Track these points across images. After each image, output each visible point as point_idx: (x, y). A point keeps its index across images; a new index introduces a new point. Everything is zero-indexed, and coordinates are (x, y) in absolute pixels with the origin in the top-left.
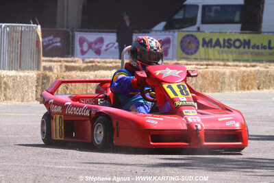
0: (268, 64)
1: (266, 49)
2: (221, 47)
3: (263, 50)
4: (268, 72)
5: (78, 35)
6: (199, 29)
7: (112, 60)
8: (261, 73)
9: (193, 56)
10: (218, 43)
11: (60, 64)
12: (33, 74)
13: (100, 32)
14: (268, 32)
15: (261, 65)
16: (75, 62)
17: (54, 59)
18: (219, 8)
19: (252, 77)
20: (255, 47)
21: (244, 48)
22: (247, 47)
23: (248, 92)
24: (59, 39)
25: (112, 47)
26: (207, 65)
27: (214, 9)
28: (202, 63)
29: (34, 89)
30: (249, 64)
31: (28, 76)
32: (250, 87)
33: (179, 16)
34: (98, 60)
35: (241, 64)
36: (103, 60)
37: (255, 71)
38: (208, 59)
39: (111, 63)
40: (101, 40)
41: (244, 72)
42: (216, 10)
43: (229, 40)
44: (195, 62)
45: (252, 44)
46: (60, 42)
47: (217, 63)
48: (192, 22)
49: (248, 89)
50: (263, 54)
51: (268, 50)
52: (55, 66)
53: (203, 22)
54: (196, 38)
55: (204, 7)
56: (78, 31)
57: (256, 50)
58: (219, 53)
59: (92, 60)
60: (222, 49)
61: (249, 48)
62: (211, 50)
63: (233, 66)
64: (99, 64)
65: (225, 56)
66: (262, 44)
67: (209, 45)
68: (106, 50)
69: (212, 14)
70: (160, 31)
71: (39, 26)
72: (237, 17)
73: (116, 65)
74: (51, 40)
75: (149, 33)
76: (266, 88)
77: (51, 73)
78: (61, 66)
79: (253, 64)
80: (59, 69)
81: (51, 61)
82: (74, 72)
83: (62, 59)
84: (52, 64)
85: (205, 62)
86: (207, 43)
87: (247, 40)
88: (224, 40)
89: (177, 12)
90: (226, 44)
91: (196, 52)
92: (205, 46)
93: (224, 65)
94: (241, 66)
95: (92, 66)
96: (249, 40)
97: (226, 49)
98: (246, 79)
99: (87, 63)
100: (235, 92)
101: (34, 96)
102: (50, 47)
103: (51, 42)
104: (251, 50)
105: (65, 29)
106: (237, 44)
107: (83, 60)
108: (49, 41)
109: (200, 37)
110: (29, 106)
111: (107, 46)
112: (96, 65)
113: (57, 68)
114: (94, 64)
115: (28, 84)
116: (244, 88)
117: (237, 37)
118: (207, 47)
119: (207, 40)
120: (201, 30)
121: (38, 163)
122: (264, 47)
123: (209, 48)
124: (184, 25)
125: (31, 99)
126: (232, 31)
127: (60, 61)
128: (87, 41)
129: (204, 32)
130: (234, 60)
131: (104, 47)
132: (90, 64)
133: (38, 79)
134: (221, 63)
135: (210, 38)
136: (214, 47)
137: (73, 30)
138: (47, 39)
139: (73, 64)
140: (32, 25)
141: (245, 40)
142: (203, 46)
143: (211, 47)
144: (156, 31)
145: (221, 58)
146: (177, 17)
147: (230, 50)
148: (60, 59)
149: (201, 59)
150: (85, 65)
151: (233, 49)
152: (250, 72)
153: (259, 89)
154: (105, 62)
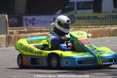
0: (105, 26)
1: (104, 19)
2: (85, 20)
3: (103, 20)
4: (104, 30)
5: (24, 17)
6: (75, 12)
7: (39, 27)
8: (101, 30)
9: (74, 24)
10: (84, 18)
11: (16, 30)
12: (4, 36)
13: (33, 16)
14: (105, 12)
15: (102, 26)
16: (23, 29)
17: (14, 28)
18: (84, 3)
19: (98, 32)
20: (99, 19)
21: (95, 19)
22: (96, 19)
23: (96, 38)
24: (16, 19)
25: (39, 22)
26: (79, 28)
27: (81, 3)
28: (77, 27)
29: (5, 42)
30: (97, 27)
31: (2, 37)
32: (97, 36)
33: (67, 7)
34: (33, 28)
35: (94, 26)
36: (35, 28)
37: (99, 30)
38: (80, 25)
39: (38, 29)
40: (34, 19)
41: (94, 30)
42: (82, 4)
43: (89, 16)
44: (74, 27)
45: (98, 18)
46: (16, 21)
47: (83, 26)
48: (73, 9)
49: (96, 37)
50: (103, 21)
51: (105, 20)
52: (15, 31)
53: (77, 9)
54: (74, 16)
55: (77, 3)
56: (24, 16)
57: (100, 20)
58: (84, 22)
59: (30, 28)
60: (86, 20)
61: (97, 19)
62: (81, 21)
63: (90, 28)
64: (33, 30)
65: (87, 23)
66: (102, 18)
67: (80, 19)
68: (37, 23)
69: (81, 6)
70: (59, 14)
71: (7, 15)
72: (92, 7)
73: (41, 29)
74: (13, 20)
75: (54, 15)
76: (104, 36)
77: (12, 35)
78: (17, 31)
79: (98, 26)
80: (16, 33)
81: (13, 29)
82: (22, 34)
83: (18, 28)
84: (13, 30)
85: (78, 27)
86: (79, 18)
87: (96, 16)
88: (86, 17)
89: (66, 6)
90: (87, 18)
91: (74, 22)
92: (78, 20)
93: (86, 28)
94: (93, 28)
95: (30, 31)
96: (97, 16)
97: (87, 20)
98: (95, 33)
99: (28, 29)
100: (91, 39)
101: (5, 46)
102: (13, 23)
103: (13, 21)
104: (98, 20)
105: (19, 15)
106: (92, 18)
107: (27, 28)
108: (12, 20)
109: (76, 15)
110: (3, 50)
111: (37, 21)
112: (32, 30)
113: (15, 32)
114: (31, 30)
115: (2, 40)
116: (95, 37)
117: (92, 15)
118: (79, 20)
119: (79, 17)
120: (76, 13)
121: (5, 75)
122: (103, 19)
123: (80, 20)
124: (69, 11)
125: (4, 46)
126: (90, 13)
127: (17, 29)
128: (28, 20)
129: (77, 13)
130: (91, 25)
131: (36, 22)
132: (29, 30)
133: (6, 38)
134: (85, 27)
135: (80, 16)
136: (82, 20)
137: (22, 15)
138: (11, 20)
139: (22, 30)
140: (4, 15)
141: (95, 16)
142: (77, 20)
143: (81, 20)
144: (57, 14)
145: (85, 24)
146: (66, 7)
147: (89, 20)
148: (17, 28)
149: (77, 25)
150: (27, 30)
151: (90, 20)
152: (97, 30)
153: (101, 37)
154: (36, 29)
